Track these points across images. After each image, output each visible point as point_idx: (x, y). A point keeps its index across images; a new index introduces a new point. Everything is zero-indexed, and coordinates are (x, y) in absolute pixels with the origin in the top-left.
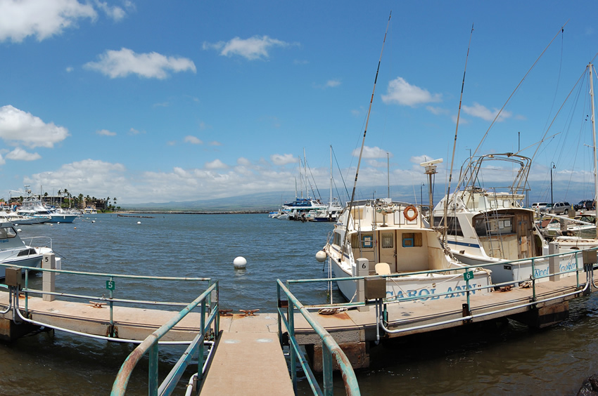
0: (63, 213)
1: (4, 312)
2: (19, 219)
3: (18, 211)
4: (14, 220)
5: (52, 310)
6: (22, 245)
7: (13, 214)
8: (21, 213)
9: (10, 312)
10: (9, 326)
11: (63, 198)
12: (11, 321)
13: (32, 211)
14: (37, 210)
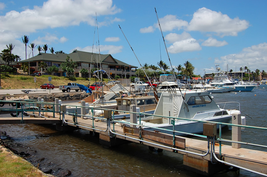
0: (244, 85)
1: (203, 155)
2: (213, 89)
3: (210, 83)
4: (209, 90)
5: (239, 155)
6: (217, 108)
7: (207, 85)
8: (213, 85)
9: (209, 155)
10: (207, 165)
11: (244, 73)
12: (209, 162)
13: (221, 83)
14: (225, 82)
